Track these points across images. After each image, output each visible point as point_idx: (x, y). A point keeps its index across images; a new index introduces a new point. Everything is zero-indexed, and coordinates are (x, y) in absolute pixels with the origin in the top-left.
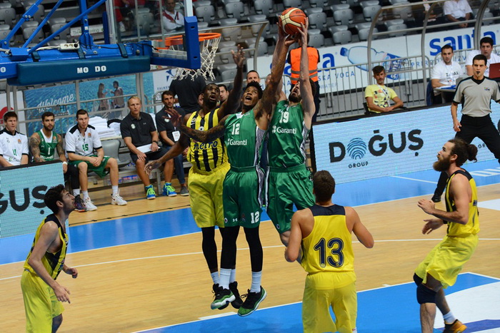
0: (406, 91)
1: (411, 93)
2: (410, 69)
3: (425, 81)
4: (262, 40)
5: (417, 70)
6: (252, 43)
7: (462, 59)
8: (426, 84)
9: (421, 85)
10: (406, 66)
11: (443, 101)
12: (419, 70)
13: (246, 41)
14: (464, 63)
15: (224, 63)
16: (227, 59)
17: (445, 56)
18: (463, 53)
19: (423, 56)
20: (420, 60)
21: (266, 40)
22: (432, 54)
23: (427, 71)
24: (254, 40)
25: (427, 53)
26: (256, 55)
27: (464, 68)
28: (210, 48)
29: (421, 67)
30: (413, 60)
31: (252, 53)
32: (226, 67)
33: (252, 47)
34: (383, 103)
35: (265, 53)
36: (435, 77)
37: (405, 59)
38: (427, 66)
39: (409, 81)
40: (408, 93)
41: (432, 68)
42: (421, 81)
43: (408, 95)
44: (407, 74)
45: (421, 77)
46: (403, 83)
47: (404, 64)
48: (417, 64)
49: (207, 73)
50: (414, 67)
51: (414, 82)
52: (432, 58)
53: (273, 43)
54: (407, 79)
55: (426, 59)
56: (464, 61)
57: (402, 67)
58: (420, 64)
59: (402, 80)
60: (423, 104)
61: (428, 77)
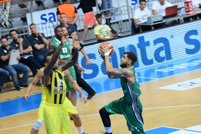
0: (119, 26)
1: (122, 27)
2: (121, 14)
3: (130, 20)
4: (34, 2)
5: (125, 14)
6: (29, 4)
7: (149, 6)
8: (130, 22)
9: (127, 22)
10: (118, 12)
11: (141, 31)
12: (126, 14)
13: (25, 4)
14: (151, 8)
15: (13, 17)
16: (14, 15)
17: (142, 6)
18: (150, 3)
19: (127, 6)
20: (126, 8)
21: (37, 2)
22: (133, 4)
23: (131, 14)
24: (29, 3)
25: (130, 4)
26: (32, 11)
27: (151, 11)
28: (5, 8)
29: (126, 12)
30: (122, 9)
31: (29, 10)
32: (14, 19)
33: (29, 7)
34: (106, 34)
35: (37, 10)
36: (135, 17)
37: (117, 8)
38: (130, 12)
39: (120, 21)
40: (120, 28)
41: (133, 12)
42: (128, 20)
43: (121, 29)
44: (119, 17)
45: (127, 18)
46: (117, 22)
47: (117, 11)
48: (125, 11)
49: (5, 22)
50: (123, 13)
51: (124, 21)
52: (133, 7)
53: (41, 4)
54: (120, 20)
55: (129, 8)
56: (151, 7)
57: (116, 13)
58: (126, 11)
59: (117, 20)
60: (130, 33)
61: (131, 17)
